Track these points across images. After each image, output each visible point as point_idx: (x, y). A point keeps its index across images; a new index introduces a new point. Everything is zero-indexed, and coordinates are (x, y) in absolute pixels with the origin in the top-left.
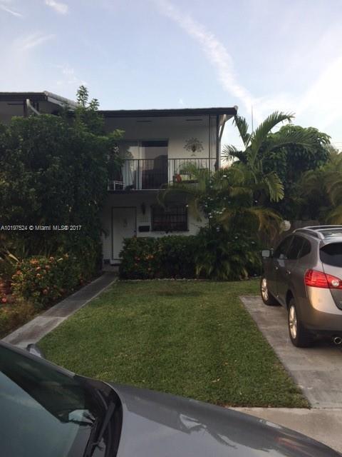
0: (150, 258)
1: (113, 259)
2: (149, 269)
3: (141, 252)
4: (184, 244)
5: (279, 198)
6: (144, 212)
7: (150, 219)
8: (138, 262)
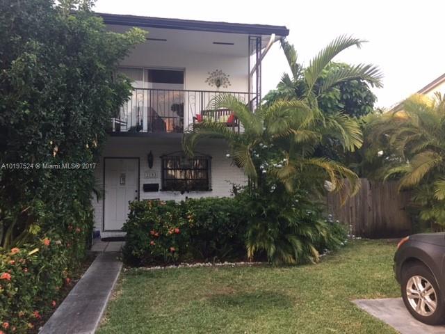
0: (175, 233)
1: (103, 231)
2: (172, 249)
3: (162, 224)
4: (226, 211)
5: (355, 147)
6: (151, 165)
7: (159, 174)
8: (155, 238)
